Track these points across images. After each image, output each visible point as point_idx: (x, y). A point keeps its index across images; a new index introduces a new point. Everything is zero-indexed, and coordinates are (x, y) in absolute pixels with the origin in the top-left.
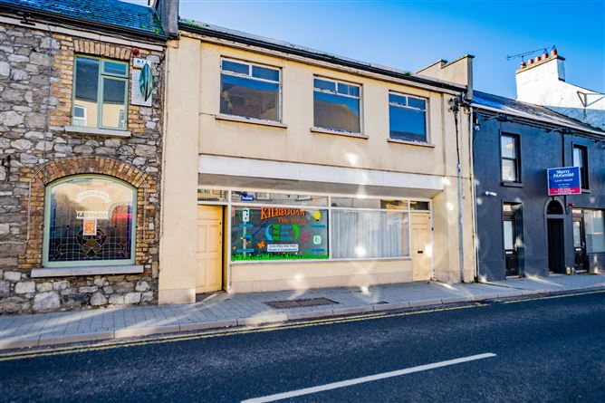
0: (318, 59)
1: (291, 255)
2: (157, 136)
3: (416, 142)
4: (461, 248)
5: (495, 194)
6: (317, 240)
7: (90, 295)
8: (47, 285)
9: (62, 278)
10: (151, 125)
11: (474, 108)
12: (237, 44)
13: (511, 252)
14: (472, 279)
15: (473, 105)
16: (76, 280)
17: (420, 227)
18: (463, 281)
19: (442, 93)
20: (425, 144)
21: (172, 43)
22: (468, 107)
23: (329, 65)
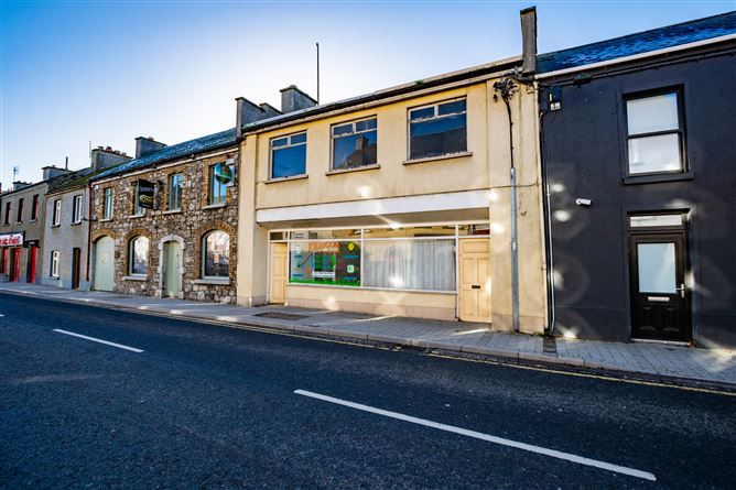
0: (327, 111)
1: (329, 280)
2: (236, 203)
3: (448, 155)
4: (515, 285)
5: (588, 202)
6: (351, 269)
7: (213, 295)
8: (201, 288)
9: (204, 285)
10: (234, 197)
11: (540, 80)
12: (273, 127)
13: (667, 299)
14: (542, 331)
15: (537, 77)
16: (211, 286)
17: (476, 256)
18: (517, 331)
19: (485, 81)
20: (462, 153)
21: (243, 143)
22: (530, 83)
23: (337, 112)
